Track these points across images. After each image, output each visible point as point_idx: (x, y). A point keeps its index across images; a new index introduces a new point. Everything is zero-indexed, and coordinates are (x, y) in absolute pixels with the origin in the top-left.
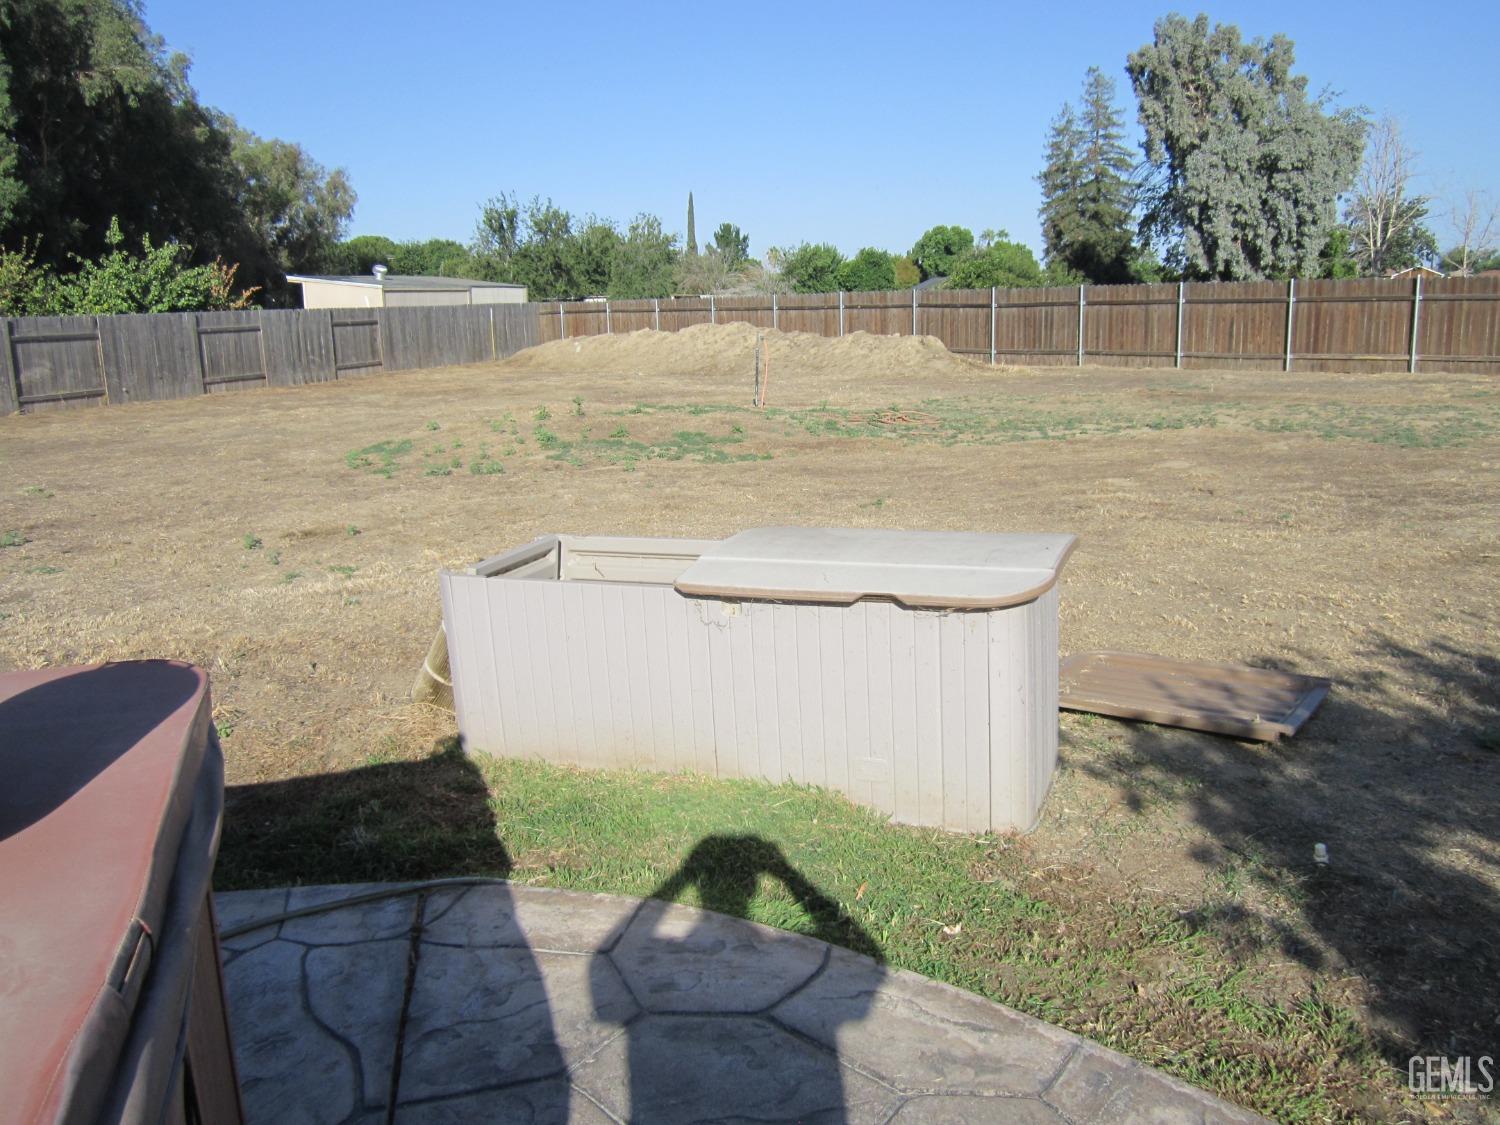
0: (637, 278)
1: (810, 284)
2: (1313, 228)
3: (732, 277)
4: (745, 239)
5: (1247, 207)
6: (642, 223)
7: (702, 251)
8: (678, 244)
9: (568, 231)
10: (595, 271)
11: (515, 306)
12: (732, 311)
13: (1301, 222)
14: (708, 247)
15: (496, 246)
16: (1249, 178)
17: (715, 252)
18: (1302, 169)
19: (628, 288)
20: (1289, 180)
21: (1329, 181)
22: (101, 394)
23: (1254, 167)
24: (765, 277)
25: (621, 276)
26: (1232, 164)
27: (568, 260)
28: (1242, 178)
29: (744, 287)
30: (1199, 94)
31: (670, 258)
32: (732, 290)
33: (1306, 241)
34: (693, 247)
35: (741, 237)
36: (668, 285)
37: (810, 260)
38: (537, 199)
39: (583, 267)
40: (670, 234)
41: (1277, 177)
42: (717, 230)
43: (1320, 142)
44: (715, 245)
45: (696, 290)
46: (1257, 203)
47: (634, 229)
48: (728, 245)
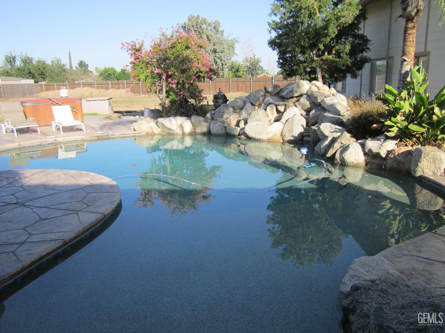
0: (55, 77)
1: (107, 78)
2: (225, 66)
3: (83, 77)
5: (211, 61)
6: (55, 60)
7: (74, 68)
8: (67, 66)
9: (32, 63)
10: (41, 74)
11: (32, 84)
12: (85, 85)
13: (223, 65)
14: (76, 67)
15: (9, 67)
16: (211, 54)
17: (78, 69)
18: (222, 52)
19: (52, 79)
20: (219, 55)
21: (228, 55)
23: (212, 51)
24: (94, 76)
25: (50, 75)
26: (207, 51)
27: (33, 71)
28: (209, 54)
29: (88, 79)
30: (199, 34)
31: (65, 70)
32: (84, 80)
33: (224, 69)
34: (71, 67)
35: (86, 64)
36: (65, 79)
37: (107, 72)
38: (22, 53)
39: (38, 73)
40: (64, 63)
41: (217, 54)
42: (79, 62)
43: (225, 46)
44: (78, 67)
45: (73, 80)
46: (213, 60)
47: (53, 62)
48: (82, 67)
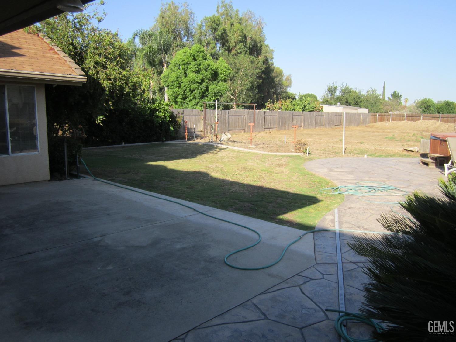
0: (370, 106)
1: (425, 110)
4: (401, 96)
6: (371, 90)
7: (386, 99)
8: (380, 97)
9: (350, 92)
11: (366, 113)
14: (389, 98)
15: (330, 96)
17: (391, 99)
22: (301, 127)
34: (384, 98)
35: (399, 95)
36: (379, 109)
37: (426, 103)
38: (342, 84)
40: (378, 94)
45: (387, 112)
47: (368, 92)
48: (395, 97)
